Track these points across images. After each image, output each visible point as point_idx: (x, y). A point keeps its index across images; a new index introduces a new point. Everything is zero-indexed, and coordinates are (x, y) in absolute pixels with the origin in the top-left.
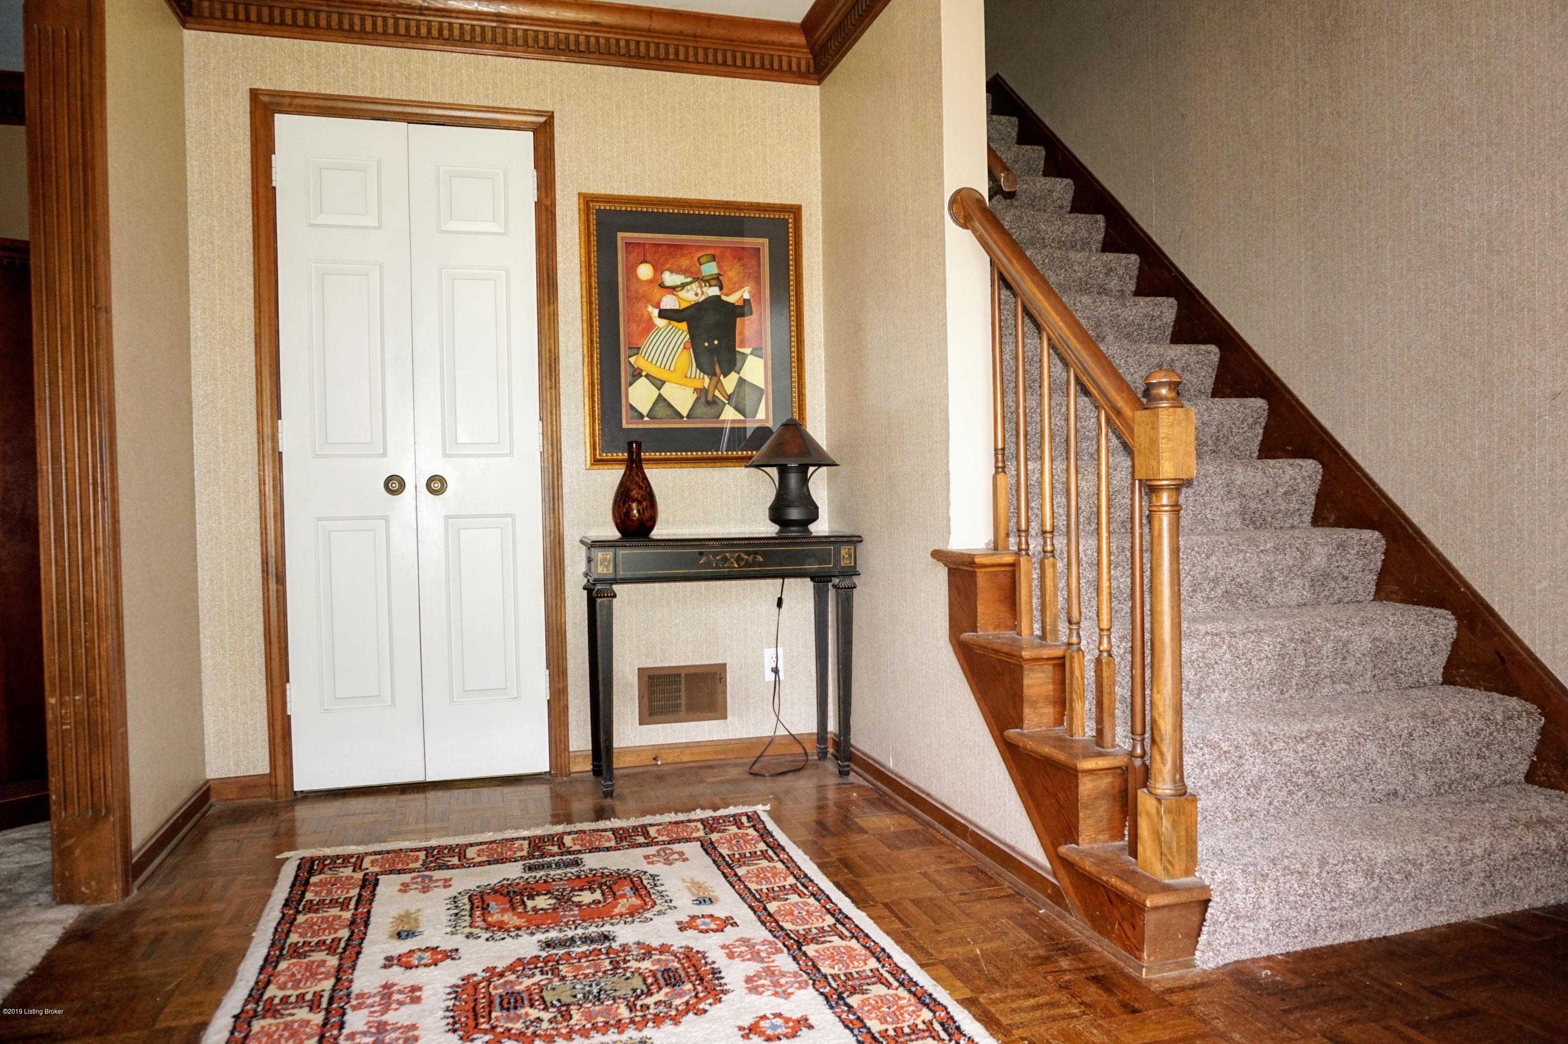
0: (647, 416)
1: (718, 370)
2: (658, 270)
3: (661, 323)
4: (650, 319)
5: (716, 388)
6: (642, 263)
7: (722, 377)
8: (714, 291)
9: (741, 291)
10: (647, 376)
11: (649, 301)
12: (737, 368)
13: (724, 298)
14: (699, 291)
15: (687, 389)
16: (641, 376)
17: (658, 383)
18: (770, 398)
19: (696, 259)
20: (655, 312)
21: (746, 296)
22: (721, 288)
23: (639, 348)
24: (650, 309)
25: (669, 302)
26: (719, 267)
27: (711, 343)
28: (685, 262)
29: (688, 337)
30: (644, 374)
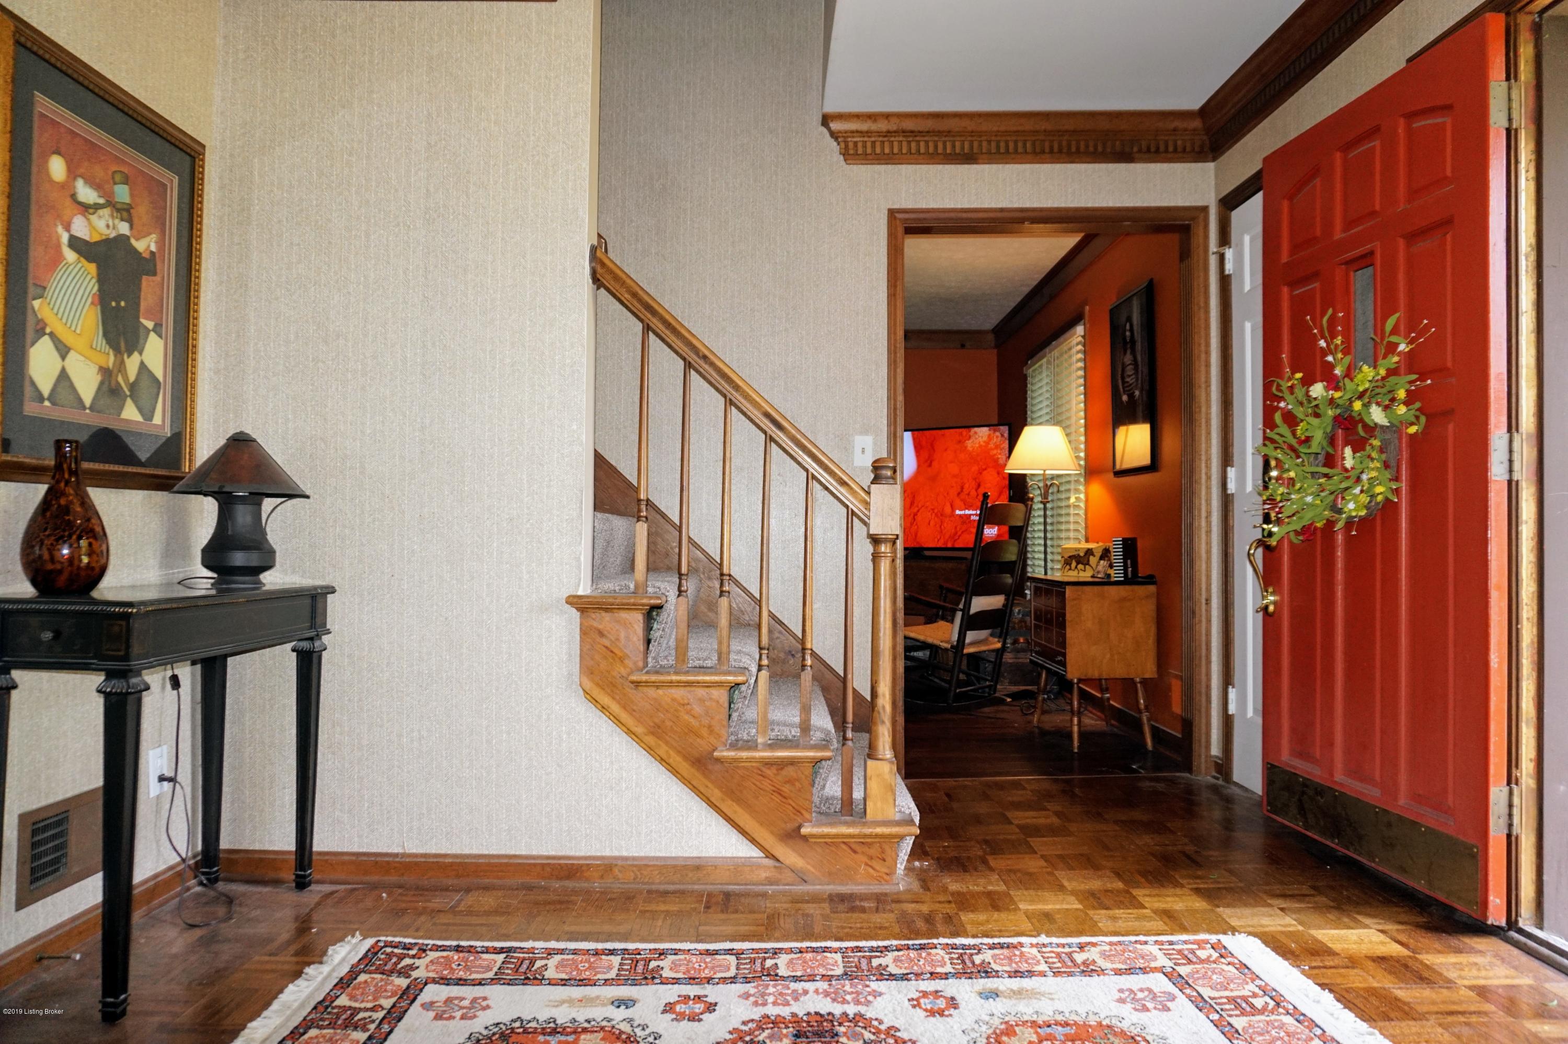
0: (49, 399)
1: (123, 345)
2: (72, 172)
3: (70, 256)
4: (58, 246)
5: (120, 371)
6: (54, 153)
7: (125, 356)
8: (124, 228)
9: (148, 239)
10: (52, 335)
11: (59, 217)
12: (139, 348)
13: (133, 241)
14: (111, 223)
15: (92, 365)
16: (45, 334)
17: (63, 350)
18: (169, 396)
19: (110, 173)
20: (65, 238)
21: (153, 248)
22: (131, 227)
23: (45, 288)
24: (60, 229)
25: (80, 227)
26: (132, 195)
27: (118, 303)
28: (99, 172)
29: (96, 288)
30: (48, 330)
